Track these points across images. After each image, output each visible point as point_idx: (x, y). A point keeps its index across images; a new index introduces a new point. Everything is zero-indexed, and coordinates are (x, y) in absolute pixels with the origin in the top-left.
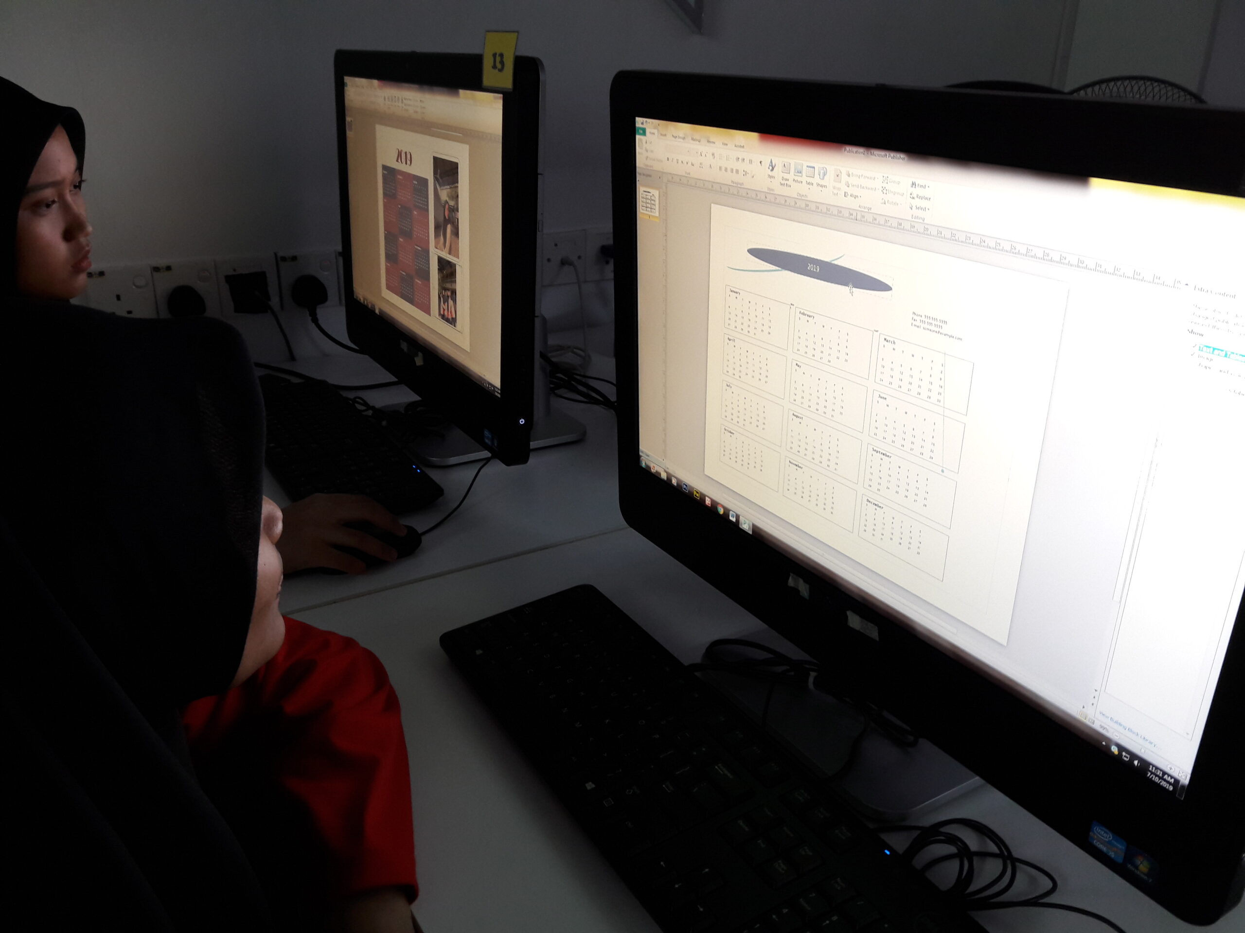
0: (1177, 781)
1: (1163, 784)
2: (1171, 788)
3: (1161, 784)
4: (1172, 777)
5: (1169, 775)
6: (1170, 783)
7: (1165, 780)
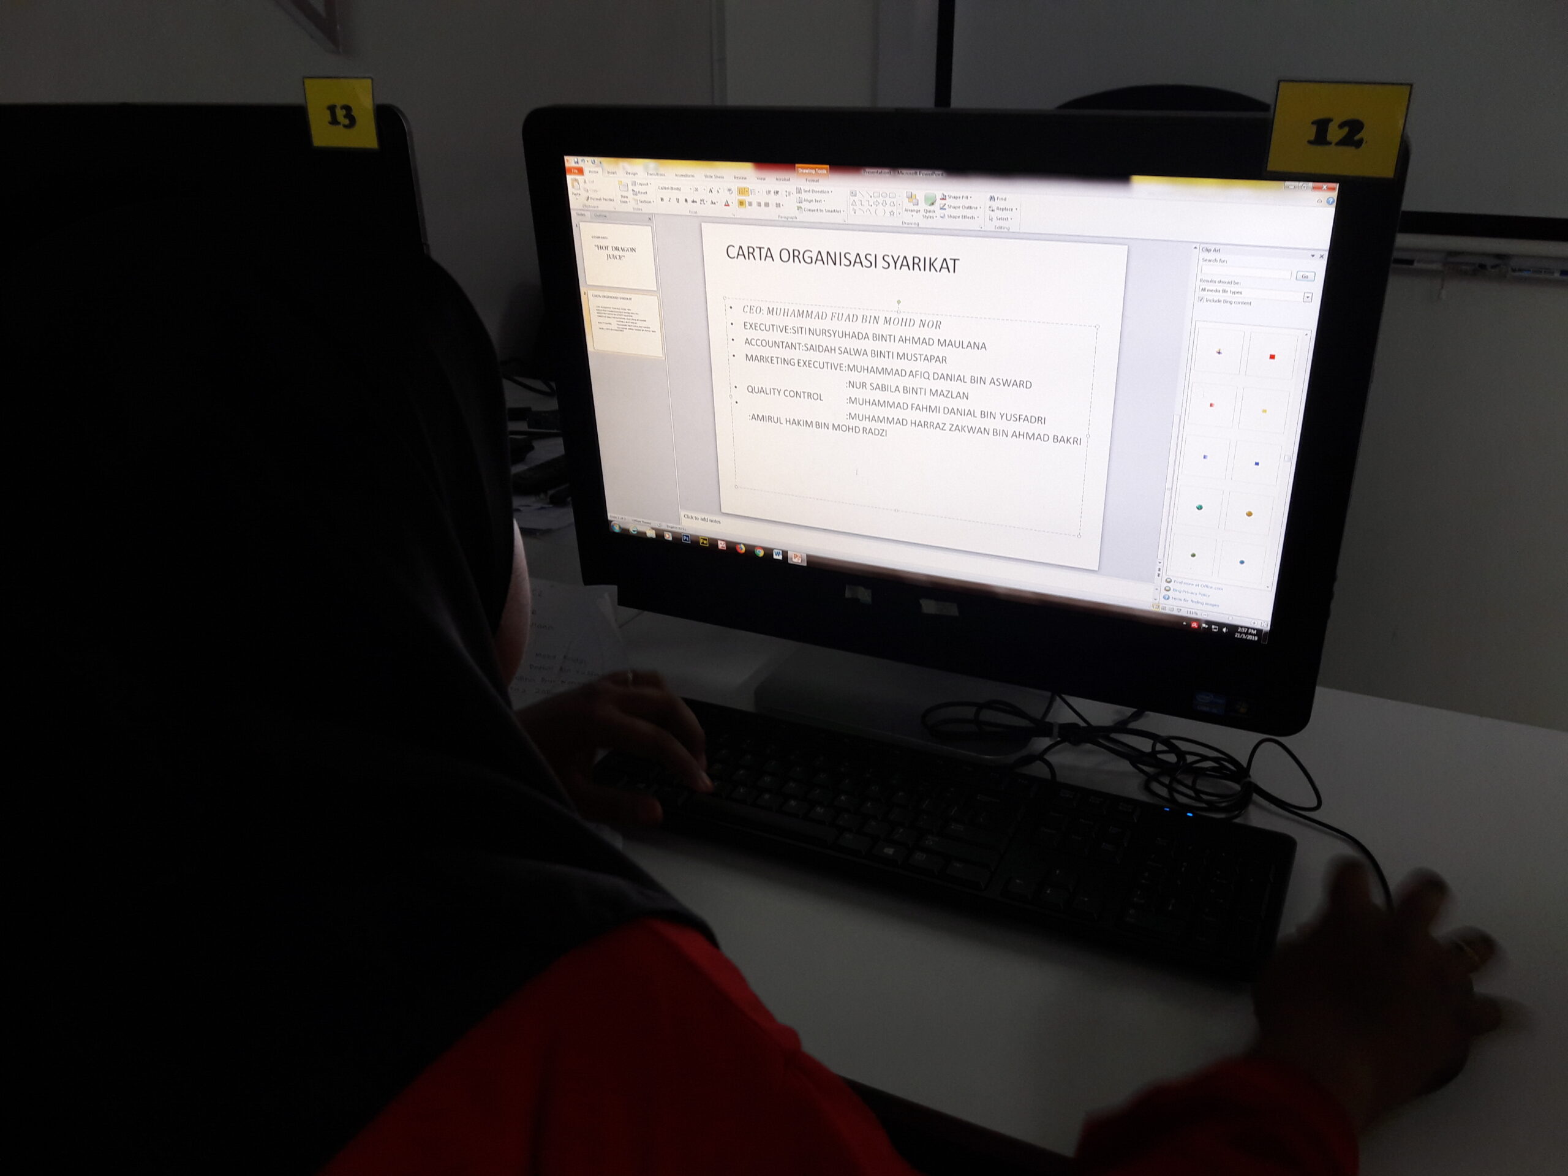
0: (1259, 631)
1: (1250, 637)
2: (1256, 638)
3: (1248, 638)
4: (1254, 629)
5: (1252, 629)
6: (1254, 635)
7: (1251, 634)
